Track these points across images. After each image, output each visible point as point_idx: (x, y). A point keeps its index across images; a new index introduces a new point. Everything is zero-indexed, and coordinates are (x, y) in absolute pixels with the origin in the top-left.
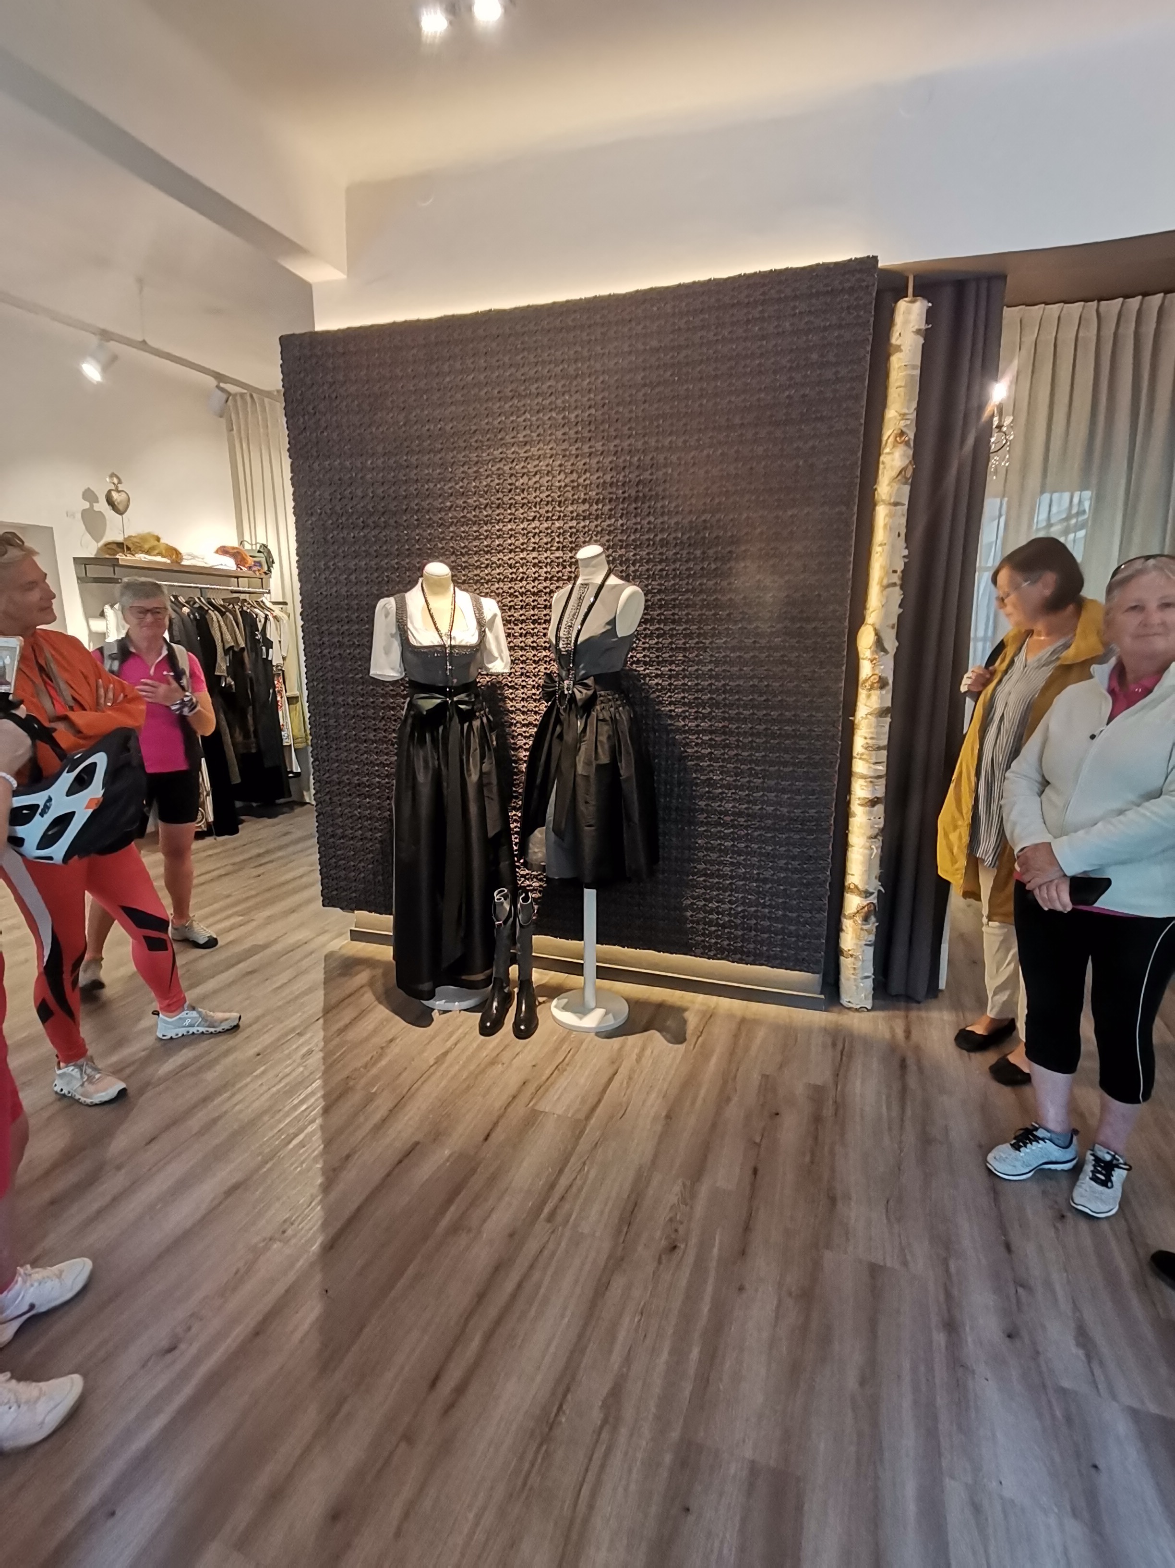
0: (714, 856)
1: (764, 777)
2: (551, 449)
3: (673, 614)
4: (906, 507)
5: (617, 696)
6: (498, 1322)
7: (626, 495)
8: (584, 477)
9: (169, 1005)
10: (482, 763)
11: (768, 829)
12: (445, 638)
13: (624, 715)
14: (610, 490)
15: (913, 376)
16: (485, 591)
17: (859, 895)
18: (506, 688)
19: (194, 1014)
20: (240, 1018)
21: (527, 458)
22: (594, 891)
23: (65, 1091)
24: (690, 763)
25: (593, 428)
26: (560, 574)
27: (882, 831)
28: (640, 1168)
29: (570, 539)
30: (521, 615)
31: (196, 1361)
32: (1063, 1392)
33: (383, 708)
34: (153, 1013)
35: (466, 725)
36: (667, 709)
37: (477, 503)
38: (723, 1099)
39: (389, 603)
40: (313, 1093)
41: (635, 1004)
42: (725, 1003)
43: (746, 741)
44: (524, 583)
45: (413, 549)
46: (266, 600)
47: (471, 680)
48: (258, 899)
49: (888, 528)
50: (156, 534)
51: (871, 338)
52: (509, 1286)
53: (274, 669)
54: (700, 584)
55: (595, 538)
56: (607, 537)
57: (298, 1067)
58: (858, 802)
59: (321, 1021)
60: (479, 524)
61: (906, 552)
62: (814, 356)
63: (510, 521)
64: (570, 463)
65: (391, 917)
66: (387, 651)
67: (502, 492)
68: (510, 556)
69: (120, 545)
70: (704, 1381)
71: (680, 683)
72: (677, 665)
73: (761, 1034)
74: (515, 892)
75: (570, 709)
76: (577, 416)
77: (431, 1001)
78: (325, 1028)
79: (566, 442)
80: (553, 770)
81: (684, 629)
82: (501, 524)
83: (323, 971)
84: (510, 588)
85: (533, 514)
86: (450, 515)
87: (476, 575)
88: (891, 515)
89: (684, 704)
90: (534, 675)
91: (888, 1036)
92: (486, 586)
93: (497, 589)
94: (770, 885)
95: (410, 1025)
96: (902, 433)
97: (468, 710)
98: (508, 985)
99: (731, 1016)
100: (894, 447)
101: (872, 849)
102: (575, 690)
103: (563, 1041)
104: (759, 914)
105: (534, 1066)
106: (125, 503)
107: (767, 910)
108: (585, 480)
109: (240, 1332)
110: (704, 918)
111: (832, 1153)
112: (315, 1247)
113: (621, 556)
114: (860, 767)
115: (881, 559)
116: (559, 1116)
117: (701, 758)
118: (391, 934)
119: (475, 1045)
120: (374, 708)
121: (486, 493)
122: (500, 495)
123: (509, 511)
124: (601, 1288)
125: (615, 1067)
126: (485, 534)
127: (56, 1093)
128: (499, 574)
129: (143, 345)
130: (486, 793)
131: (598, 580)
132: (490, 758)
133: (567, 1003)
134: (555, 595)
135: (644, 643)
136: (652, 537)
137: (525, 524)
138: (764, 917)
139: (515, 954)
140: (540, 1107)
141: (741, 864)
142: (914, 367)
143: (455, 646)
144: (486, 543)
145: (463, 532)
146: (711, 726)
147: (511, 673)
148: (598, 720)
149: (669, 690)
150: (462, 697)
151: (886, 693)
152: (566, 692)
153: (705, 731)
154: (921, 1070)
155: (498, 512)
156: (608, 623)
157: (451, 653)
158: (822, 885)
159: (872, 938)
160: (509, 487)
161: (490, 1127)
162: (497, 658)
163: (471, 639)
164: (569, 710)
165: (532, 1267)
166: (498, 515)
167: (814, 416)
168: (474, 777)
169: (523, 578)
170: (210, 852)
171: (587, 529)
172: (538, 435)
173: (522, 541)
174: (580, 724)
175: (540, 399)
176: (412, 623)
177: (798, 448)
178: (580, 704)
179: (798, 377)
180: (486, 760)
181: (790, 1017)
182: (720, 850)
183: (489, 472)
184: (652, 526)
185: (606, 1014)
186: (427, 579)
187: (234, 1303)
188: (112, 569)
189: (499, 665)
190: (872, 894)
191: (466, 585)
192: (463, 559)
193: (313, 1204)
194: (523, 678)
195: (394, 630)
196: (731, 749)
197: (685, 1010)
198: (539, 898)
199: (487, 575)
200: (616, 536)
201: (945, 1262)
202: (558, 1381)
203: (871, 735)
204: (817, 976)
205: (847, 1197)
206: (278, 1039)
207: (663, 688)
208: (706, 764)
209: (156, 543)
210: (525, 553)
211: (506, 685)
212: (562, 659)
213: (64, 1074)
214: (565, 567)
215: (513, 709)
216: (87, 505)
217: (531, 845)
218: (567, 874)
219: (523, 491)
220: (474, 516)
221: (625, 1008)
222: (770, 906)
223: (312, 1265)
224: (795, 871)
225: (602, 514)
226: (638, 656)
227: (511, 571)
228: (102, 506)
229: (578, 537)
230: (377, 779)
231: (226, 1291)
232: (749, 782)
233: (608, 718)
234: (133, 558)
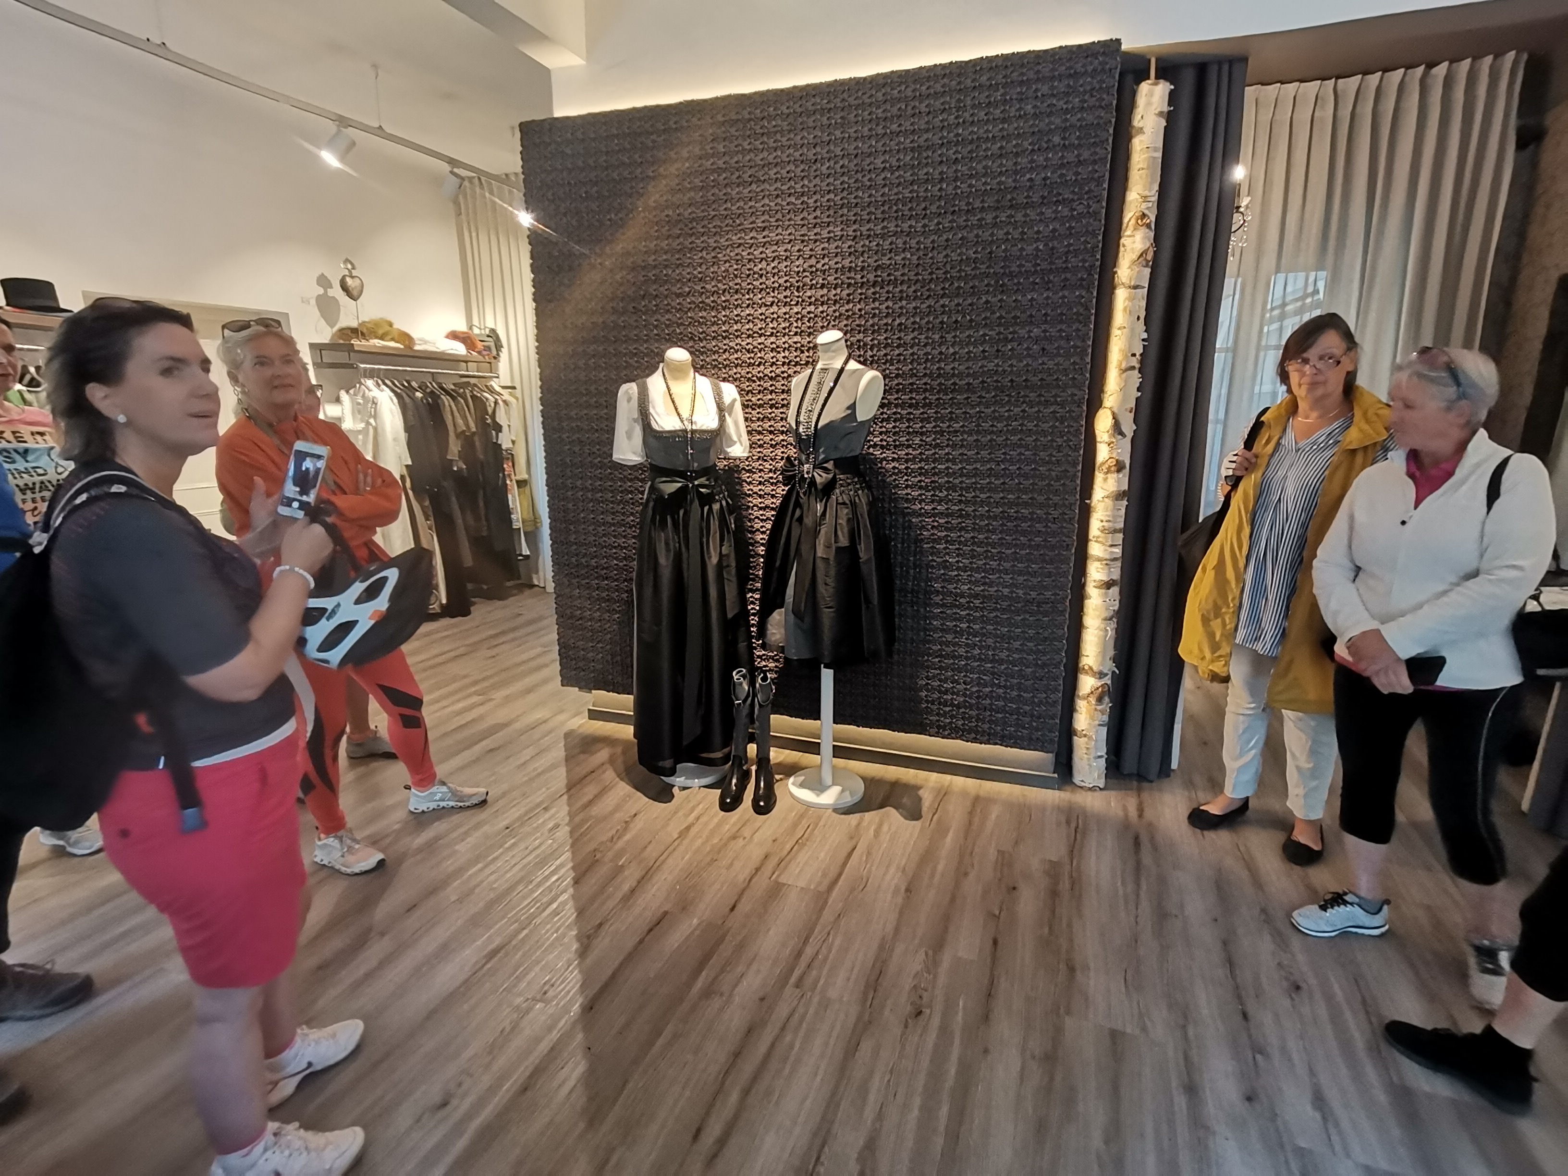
0: (950, 637)
1: (1000, 559)
2: (790, 234)
3: (911, 399)
4: (1146, 289)
5: (856, 480)
6: (756, 1078)
7: (865, 280)
8: (823, 262)
9: (422, 780)
10: (721, 546)
11: (1004, 611)
12: (686, 423)
13: (863, 499)
14: (848, 275)
15: (1154, 158)
16: (723, 376)
17: (1093, 676)
18: (744, 472)
19: (444, 789)
20: (487, 793)
21: (765, 243)
22: (832, 671)
23: (325, 862)
24: (925, 546)
25: (831, 212)
26: (798, 359)
27: (1117, 613)
28: (883, 938)
29: (808, 324)
30: (758, 400)
31: (469, 1116)
32: (1300, 1152)
33: (622, 492)
34: (405, 788)
35: (706, 508)
36: (904, 492)
37: (715, 289)
38: (961, 872)
39: (631, 388)
40: (561, 866)
41: (870, 782)
42: (960, 782)
43: (982, 523)
44: (762, 367)
45: (651, 335)
46: (495, 384)
47: (711, 464)
48: (496, 679)
49: (1129, 312)
50: (389, 319)
51: (1113, 120)
52: (762, 1048)
53: (504, 452)
54: (938, 369)
55: (833, 323)
56: (845, 322)
57: (547, 840)
58: (1094, 584)
59: (565, 797)
60: (717, 310)
61: (1145, 336)
62: (1056, 139)
63: (748, 307)
64: (808, 249)
65: (631, 698)
66: (629, 435)
67: (741, 278)
68: (748, 341)
69: (354, 331)
70: (954, 1136)
71: (917, 467)
72: (914, 449)
73: (995, 812)
74: (753, 672)
75: (810, 492)
76: (816, 202)
77: (672, 778)
78: (569, 805)
79: (805, 227)
80: (792, 554)
81: (922, 414)
82: (739, 309)
83: (563, 749)
84: (748, 373)
85: (771, 299)
86: (689, 300)
87: (714, 360)
88: (1131, 299)
89: (921, 488)
90: (771, 459)
91: (1121, 813)
92: (724, 371)
93: (735, 374)
94: (1005, 666)
95: (651, 801)
96: (1144, 216)
97: (708, 494)
98: (746, 763)
99: (964, 793)
100: (1135, 229)
101: (1107, 630)
102: (815, 474)
103: (802, 816)
104: (994, 695)
105: (774, 841)
106: (359, 288)
107: (1001, 691)
108: (823, 266)
109: (508, 1087)
110: (939, 698)
111: (1070, 925)
112: (576, 1008)
113: (859, 341)
114: (1096, 549)
115: (1120, 342)
116: (802, 888)
117: (938, 541)
118: (632, 713)
119: (716, 820)
120: (612, 492)
121: (724, 278)
122: (738, 280)
123: (747, 297)
124: (851, 1049)
125: (854, 842)
126: (723, 319)
127: (316, 863)
128: (736, 359)
129: (379, 131)
130: (725, 575)
131: (838, 365)
132: (729, 541)
133: (804, 780)
134: (794, 380)
135: (881, 427)
136: (890, 322)
137: (763, 309)
138: (998, 698)
139: (753, 733)
140: (783, 879)
141: (976, 645)
142: (1155, 149)
143: (696, 431)
144: (724, 328)
145: (701, 317)
146: (947, 509)
147: (748, 458)
148: (837, 503)
149: (906, 474)
150: (703, 480)
151: (1124, 476)
152: (806, 476)
153: (942, 513)
154: (1155, 848)
155: (736, 297)
156: (848, 408)
157: (692, 438)
158: (1057, 666)
159: (1105, 718)
160: (748, 272)
161: (736, 898)
162: (735, 442)
163: (711, 423)
164: (808, 493)
165: (783, 1028)
166: (736, 300)
167: (1055, 199)
168: (715, 560)
169: (760, 363)
170: (446, 633)
171: (825, 314)
172: (777, 221)
173: (760, 326)
174: (819, 507)
175: (779, 184)
176: (654, 408)
177: (1038, 232)
178: (819, 487)
179: (1040, 159)
180: (725, 543)
181: (1024, 796)
182: (956, 632)
183: (727, 258)
184: (890, 311)
185: (843, 791)
186: (668, 365)
187: (501, 1062)
188: (347, 354)
189: (738, 450)
190: (1106, 675)
191: (704, 370)
192: (702, 345)
193: (571, 968)
194: (760, 462)
195: (636, 415)
196: (967, 532)
197: (918, 788)
198: (775, 678)
199: (725, 360)
200: (855, 321)
201: (1184, 1027)
202: (815, 1135)
203: (1108, 518)
204: (1050, 755)
205: (1086, 968)
206: (526, 813)
207: (900, 472)
208: (942, 547)
209: (389, 328)
210: (763, 338)
211: (744, 469)
212: (802, 443)
213: (325, 845)
214: (802, 352)
215: (750, 492)
216: (321, 291)
217: (769, 627)
218: (806, 655)
219: (761, 276)
220: (713, 302)
221: (861, 787)
222: (1005, 687)
223: (574, 1024)
224: (1030, 652)
225: (841, 299)
226: (875, 440)
227: (749, 356)
228: (336, 292)
229: (817, 322)
230: (615, 562)
231: (493, 1049)
232: (985, 564)
233: (848, 502)
234: (368, 343)
